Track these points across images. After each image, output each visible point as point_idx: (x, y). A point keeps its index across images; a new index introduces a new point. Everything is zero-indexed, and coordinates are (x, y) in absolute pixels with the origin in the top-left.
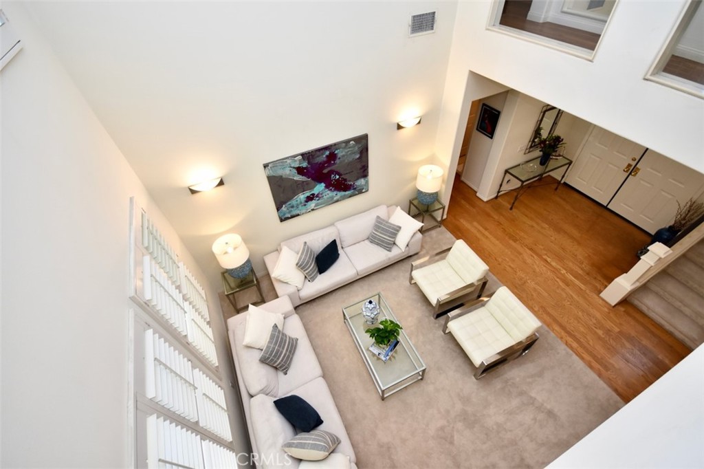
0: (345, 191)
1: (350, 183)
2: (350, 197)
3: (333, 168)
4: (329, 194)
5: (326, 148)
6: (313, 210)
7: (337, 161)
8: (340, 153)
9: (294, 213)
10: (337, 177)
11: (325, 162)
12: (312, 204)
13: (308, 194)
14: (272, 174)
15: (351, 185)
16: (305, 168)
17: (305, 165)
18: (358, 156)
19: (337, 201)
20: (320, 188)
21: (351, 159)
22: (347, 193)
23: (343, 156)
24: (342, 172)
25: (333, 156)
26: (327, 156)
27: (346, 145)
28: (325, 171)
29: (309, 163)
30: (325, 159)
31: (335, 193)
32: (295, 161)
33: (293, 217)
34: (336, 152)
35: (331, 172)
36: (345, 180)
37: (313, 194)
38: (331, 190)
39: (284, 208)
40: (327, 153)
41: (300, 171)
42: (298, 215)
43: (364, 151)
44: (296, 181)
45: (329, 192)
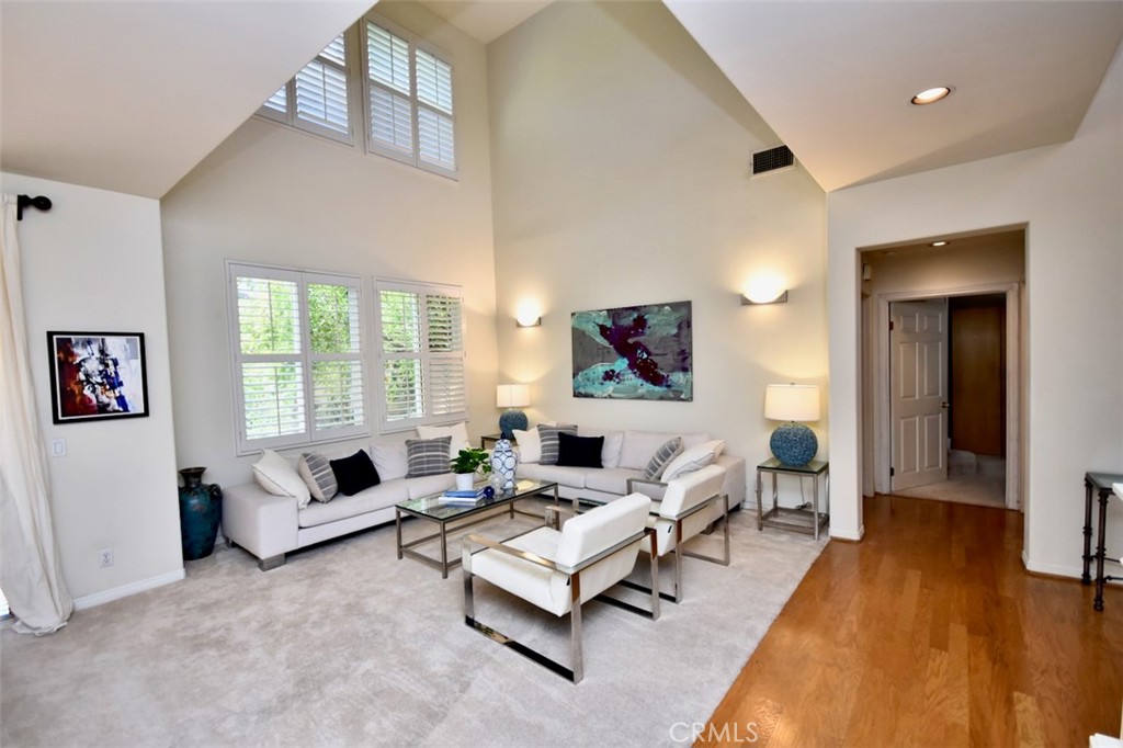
0: (655, 385)
1: (662, 373)
2: (661, 398)
3: (640, 339)
4: (632, 380)
5: (634, 309)
6: (610, 397)
7: (647, 331)
8: (652, 320)
9: (590, 390)
10: (645, 356)
11: (631, 328)
12: (610, 386)
13: (607, 367)
14: (577, 326)
15: (663, 376)
16: (609, 329)
17: (609, 324)
18: (675, 331)
19: (641, 398)
20: (621, 364)
21: (664, 334)
22: (657, 389)
23: (654, 325)
24: (651, 348)
25: (641, 323)
26: (634, 320)
27: (659, 311)
28: (631, 341)
29: (614, 323)
30: (632, 323)
31: (640, 381)
32: (600, 316)
33: (587, 396)
34: (646, 317)
35: (638, 345)
36: (656, 365)
37: (613, 371)
38: (635, 373)
39: (579, 377)
40: (635, 315)
41: (603, 330)
42: (592, 396)
43: (685, 325)
44: (598, 344)
45: (632, 376)
